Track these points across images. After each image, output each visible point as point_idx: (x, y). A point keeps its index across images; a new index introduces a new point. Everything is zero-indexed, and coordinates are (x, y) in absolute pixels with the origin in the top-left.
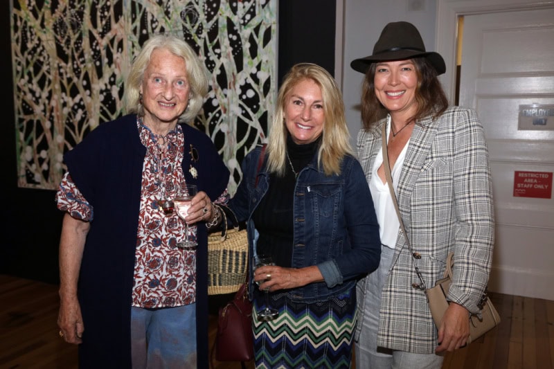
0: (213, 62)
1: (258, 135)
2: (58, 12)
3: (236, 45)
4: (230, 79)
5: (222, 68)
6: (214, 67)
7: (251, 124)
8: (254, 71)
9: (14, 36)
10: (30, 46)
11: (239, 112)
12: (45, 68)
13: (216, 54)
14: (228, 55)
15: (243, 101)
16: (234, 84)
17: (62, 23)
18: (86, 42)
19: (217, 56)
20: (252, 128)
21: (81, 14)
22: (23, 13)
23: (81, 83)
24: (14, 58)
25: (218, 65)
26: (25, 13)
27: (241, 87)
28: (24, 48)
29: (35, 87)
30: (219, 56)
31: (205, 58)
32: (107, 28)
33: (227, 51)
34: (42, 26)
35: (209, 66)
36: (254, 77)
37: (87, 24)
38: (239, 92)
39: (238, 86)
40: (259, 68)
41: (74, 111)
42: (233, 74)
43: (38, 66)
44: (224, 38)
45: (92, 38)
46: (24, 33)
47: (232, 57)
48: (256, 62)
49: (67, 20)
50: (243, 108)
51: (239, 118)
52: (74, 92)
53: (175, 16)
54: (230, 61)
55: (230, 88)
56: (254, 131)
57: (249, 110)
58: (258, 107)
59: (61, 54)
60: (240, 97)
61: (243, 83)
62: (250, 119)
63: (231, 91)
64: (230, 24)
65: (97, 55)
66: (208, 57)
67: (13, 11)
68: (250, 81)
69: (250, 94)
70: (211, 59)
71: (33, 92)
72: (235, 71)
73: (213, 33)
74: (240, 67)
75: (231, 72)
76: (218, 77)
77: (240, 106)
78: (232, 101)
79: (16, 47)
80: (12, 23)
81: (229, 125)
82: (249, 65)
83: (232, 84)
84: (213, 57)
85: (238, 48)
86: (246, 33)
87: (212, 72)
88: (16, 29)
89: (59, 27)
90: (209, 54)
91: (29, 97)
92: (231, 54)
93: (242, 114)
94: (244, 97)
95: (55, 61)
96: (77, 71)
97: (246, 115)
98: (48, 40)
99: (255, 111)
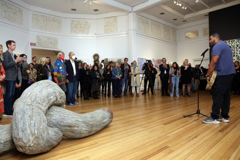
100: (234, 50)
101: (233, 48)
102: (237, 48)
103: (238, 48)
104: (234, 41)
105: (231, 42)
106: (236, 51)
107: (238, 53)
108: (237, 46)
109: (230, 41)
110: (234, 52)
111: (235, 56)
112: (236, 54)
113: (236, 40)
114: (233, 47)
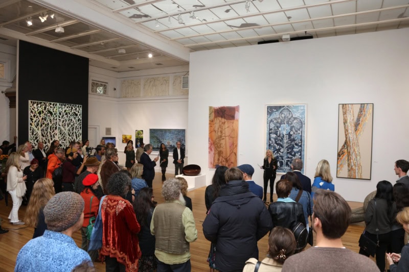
2: (42, 127)
3: (76, 135)
9: (29, 131)
10: (34, 133)
12: (38, 138)
17: (43, 129)
18: (49, 134)
21: (48, 128)
22: (33, 126)
23: (47, 141)
24: (29, 136)
26: (33, 127)
28: (33, 134)
29: (35, 142)
32: (54, 131)
34: (38, 129)
37: (49, 130)
41: (46, 147)
43: (36, 138)
44: (74, 134)
45: (50, 133)
46: (33, 131)
49: (44, 129)
52: (46, 143)
53: (67, 130)
59: (43, 135)
64: (75, 133)
65: (51, 136)
67: (30, 126)
71: (35, 143)
73: (73, 133)
79: (30, 133)
80: (29, 128)
82: (78, 138)
86: (78, 134)
88: (31, 130)
89: (42, 130)
91: (34, 144)
95: (41, 137)
96: (46, 139)
98: (40, 133)
100: (56, 120)
101: (55, 116)
102: (59, 117)
103: (61, 116)
104: (56, 105)
105: (52, 106)
106: (58, 120)
107: (61, 125)
108: (60, 114)
109: (51, 104)
110: (56, 123)
111: (58, 128)
112: (58, 126)
113: (58, 104)
114: (55, 114)
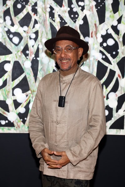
0: (76, 13)
1: (116, 76)
4: (92, 29)
5: (85, 19)
6: (77, 18)
7: (110, 67)
8: (115, 23)
11: (99, 57)
13: (79, 6)
14: (91, 8)
15: (104, 48)
16: (96, 34)
19: (80, 8)
20: (111, 70)
25: (81, 16)
27: (102, 36)
30: (83, 8)
31: (69, 9)
33: (91, 5)
35: (72, 16)
36: (115, 28)
38: (101, 40)
39: (99, 36)
40: (119, 21)
42: (95, 25)
47: (95, 10)
48: (117, 16)
50: (103, 54)
51: (99, 62)
54: (93, 14)
55: (92, 37)
56: (112, 73)
57: (109, 56)
58: (117, 53)
60: (101, 44)
61: (104, 33)
62: (110, 62)
63: (92, 39)
66: (72, 9)
68: (111, 31)
69: (111, 42)
70: (74, 10)
72: (98, 23)
74: (102, 19)
75: (94, 23)
76: (81, 26)
77: (101, 52)
78: (94, 48)
81: (89, 67)
82: (111, 19)
83: (93, 33)
84: (76, 9)
85: (101, 3)
87: (75, 22)
90: (72, 6)
92: (94, 7)
93: (103, 59)
94: (105, 45)
97: (106, 60)
99: (114, 57)
